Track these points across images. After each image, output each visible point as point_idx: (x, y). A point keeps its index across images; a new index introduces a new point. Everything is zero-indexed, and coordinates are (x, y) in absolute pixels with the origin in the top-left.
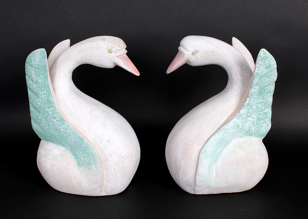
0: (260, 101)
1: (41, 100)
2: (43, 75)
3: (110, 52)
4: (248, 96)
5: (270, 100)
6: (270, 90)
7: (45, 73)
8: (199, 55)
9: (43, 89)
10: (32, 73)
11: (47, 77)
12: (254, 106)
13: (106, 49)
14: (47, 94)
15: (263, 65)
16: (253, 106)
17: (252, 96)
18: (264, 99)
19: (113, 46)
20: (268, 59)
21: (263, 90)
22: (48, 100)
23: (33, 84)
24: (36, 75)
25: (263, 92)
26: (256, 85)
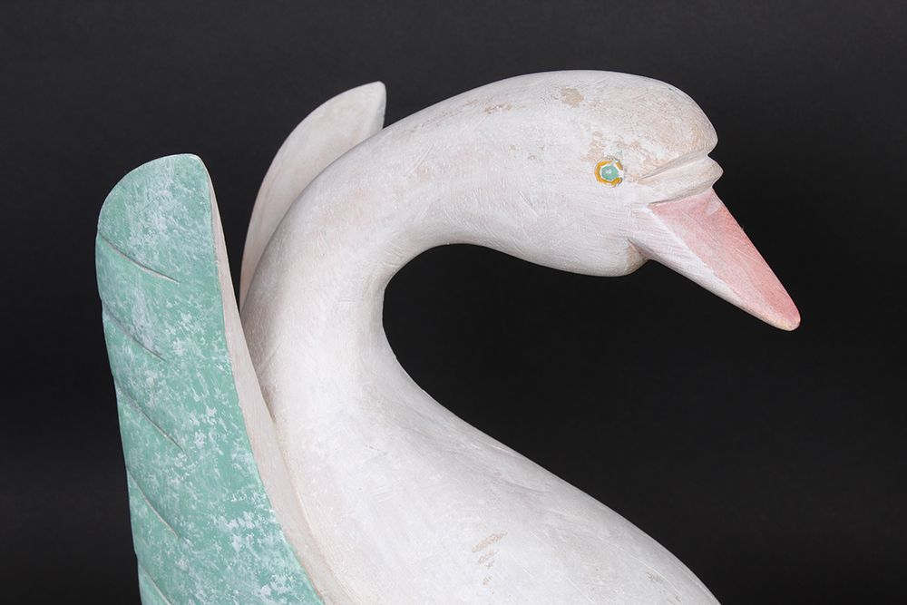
1: (188, 463)
2: (195, 313)
3: (609, 174)
7: (208, 304)
9: (197, 398)
10: (135, 299)
11: (222, 327)
13: (583, 159)
14: (219, 428)
19: (629, 139)
22: (225, 463)
23: (140, 363)
24: (157, 311)
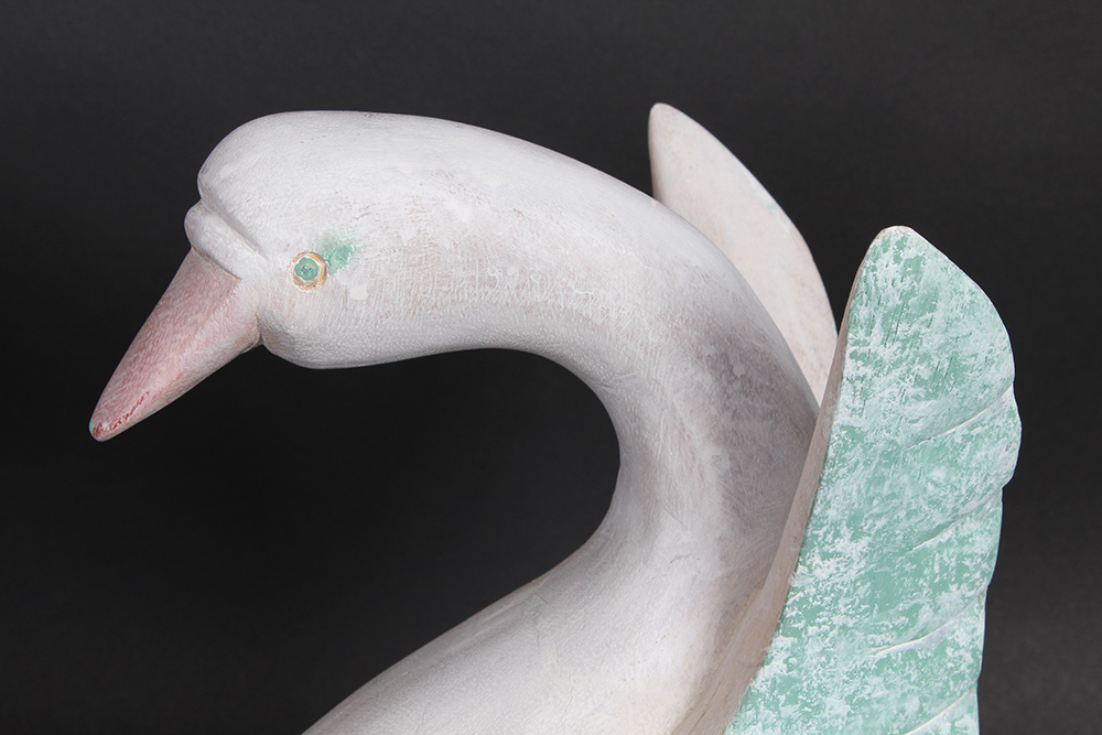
0: (882, 654)
4: (777, 623)
5: (962, 637)
6: (961, 557)
8: (352, 282)
12: (831, 701)
15: (896, 365)
16: (826, 694)
17: (811, 615)
18: (912, 632)
20: (939, 316)
21: (908, 567)
25: (907, 582)
26: (844, 530)
